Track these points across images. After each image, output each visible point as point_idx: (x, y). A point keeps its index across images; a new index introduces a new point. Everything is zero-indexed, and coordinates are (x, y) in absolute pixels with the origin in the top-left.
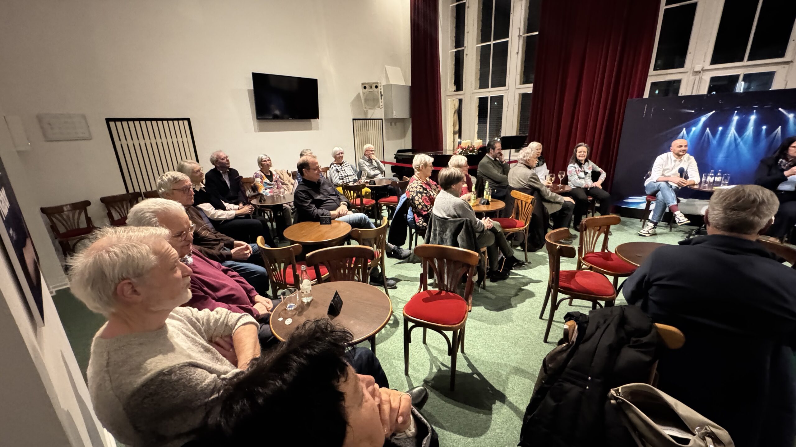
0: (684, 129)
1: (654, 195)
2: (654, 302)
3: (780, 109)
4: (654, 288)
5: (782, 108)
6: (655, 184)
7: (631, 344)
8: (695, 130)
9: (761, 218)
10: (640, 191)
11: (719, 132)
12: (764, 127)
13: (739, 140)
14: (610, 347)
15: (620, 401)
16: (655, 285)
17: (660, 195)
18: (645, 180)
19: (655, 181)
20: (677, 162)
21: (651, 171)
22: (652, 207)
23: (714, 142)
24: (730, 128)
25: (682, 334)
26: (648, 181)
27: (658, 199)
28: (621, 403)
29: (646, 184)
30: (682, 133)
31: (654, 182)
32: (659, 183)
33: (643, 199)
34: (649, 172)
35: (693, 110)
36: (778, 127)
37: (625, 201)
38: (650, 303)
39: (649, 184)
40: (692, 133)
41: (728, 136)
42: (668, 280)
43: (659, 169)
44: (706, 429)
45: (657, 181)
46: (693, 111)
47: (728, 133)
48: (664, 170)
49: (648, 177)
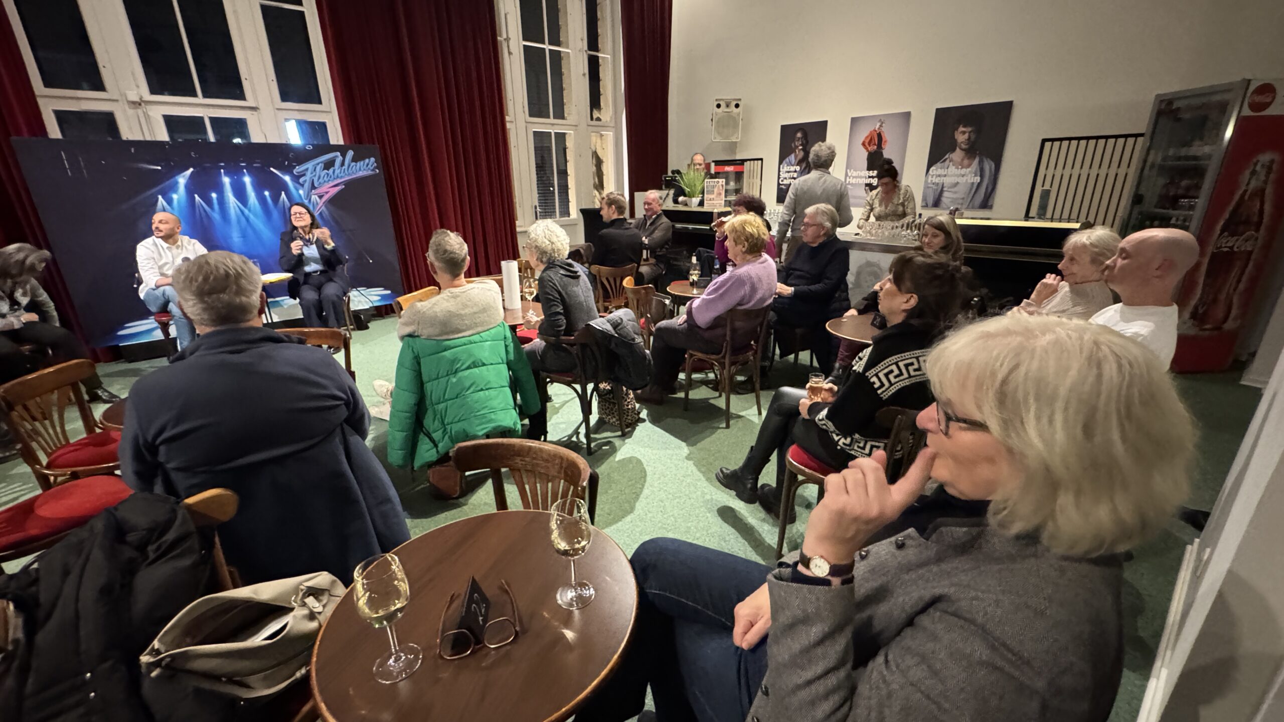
0: (160, 197)
1: (164, 310)
2: (178, 469)
3: (272, 169)
4: (162, 449)
5: (274, 168)
6: (156, 292)
7: (152, 556)
8: (179, 196)
9: (248, 297)
10: (140, 311)
11: (215, 201)
12: (267, 193)
13: (246, 211)
14: (106, 591)
15: (168, 659)
16: (162, 443)
17: (172, 307)
18: (137, 289)
19: (154, 287)
20: (175, 251)
21: (138, 272)
22: (173, 331)
23: (216, 216)
24: (226, 194)
25: (229, 493)
26: (143, 289)
27: (174, 316)
28: (171, 661)
29: (142, 296)
30: (159, 203)
31: (154, 290)
32: (162, 289)
33: (150, 323)
34: (137, 275)
35: (158, 166)
36: (281, 194)
37: (122, 333)
38: (174, 476)
39: (147, 294)
40: (175, 202)
41: (229, 207)
42: (174, 427)
43: (150, 265)
44: (302, 590)
45: (158, 287)
46: (159, 168)
47: (227, 201)
48: (160, 268)
49: (140, 282)
